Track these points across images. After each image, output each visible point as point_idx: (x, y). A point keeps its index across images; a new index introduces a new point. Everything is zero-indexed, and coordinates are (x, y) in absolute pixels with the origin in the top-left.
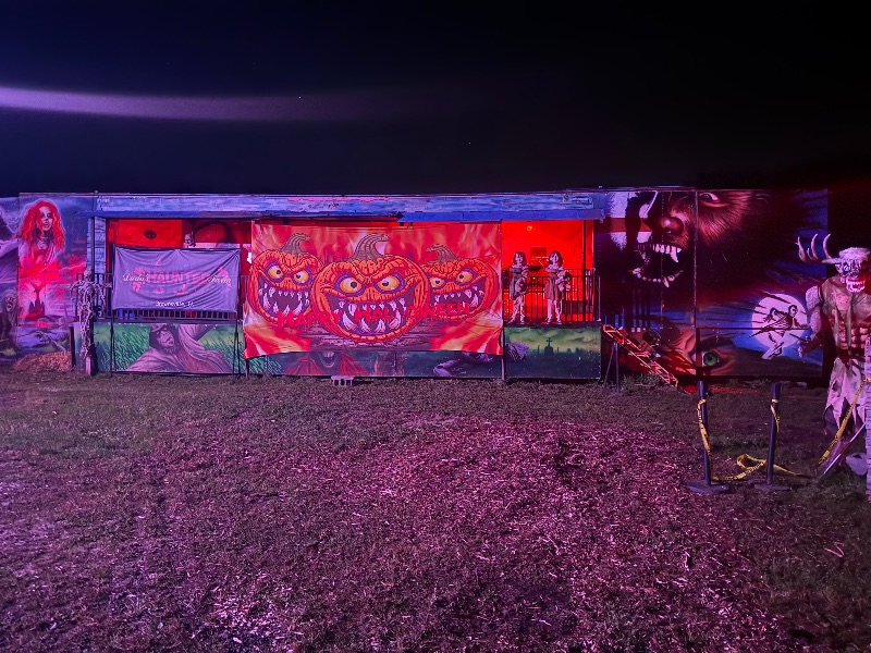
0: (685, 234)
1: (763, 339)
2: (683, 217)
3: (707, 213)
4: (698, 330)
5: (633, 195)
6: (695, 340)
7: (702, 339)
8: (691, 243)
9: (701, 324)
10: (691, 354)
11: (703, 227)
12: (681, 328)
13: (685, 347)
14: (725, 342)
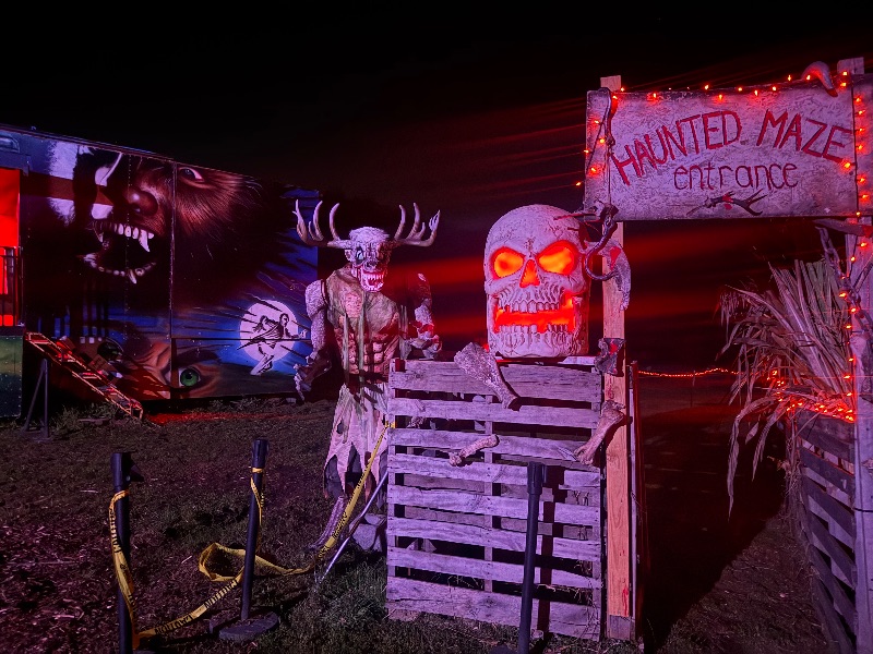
0: (160, 217)
1: (252, 351)
2: (157, 193)
3: (187, 192)
4: (174, 340)
5: (85, 149)
6: (169, 354)
7: (179, 352)
8: (167, 228)
9: (179, 333)
10: (164, 372)
11: (183, 211)
12: (153, 339)
13: (156, 363)
14: (208, 355)
